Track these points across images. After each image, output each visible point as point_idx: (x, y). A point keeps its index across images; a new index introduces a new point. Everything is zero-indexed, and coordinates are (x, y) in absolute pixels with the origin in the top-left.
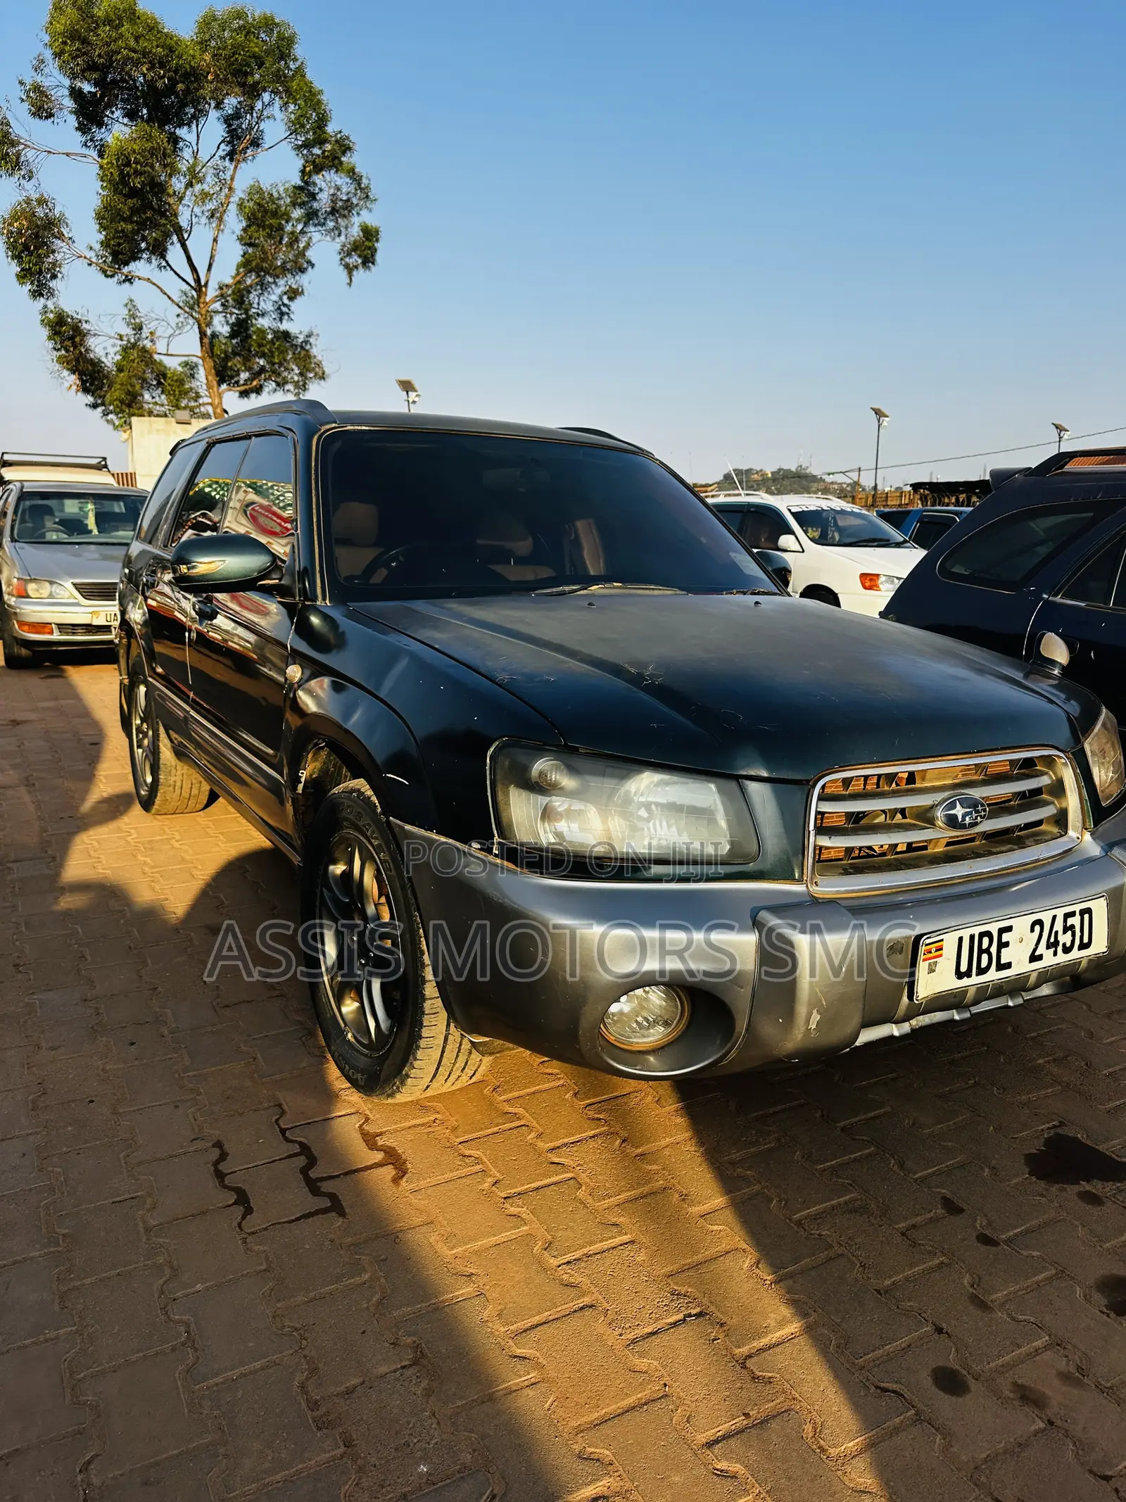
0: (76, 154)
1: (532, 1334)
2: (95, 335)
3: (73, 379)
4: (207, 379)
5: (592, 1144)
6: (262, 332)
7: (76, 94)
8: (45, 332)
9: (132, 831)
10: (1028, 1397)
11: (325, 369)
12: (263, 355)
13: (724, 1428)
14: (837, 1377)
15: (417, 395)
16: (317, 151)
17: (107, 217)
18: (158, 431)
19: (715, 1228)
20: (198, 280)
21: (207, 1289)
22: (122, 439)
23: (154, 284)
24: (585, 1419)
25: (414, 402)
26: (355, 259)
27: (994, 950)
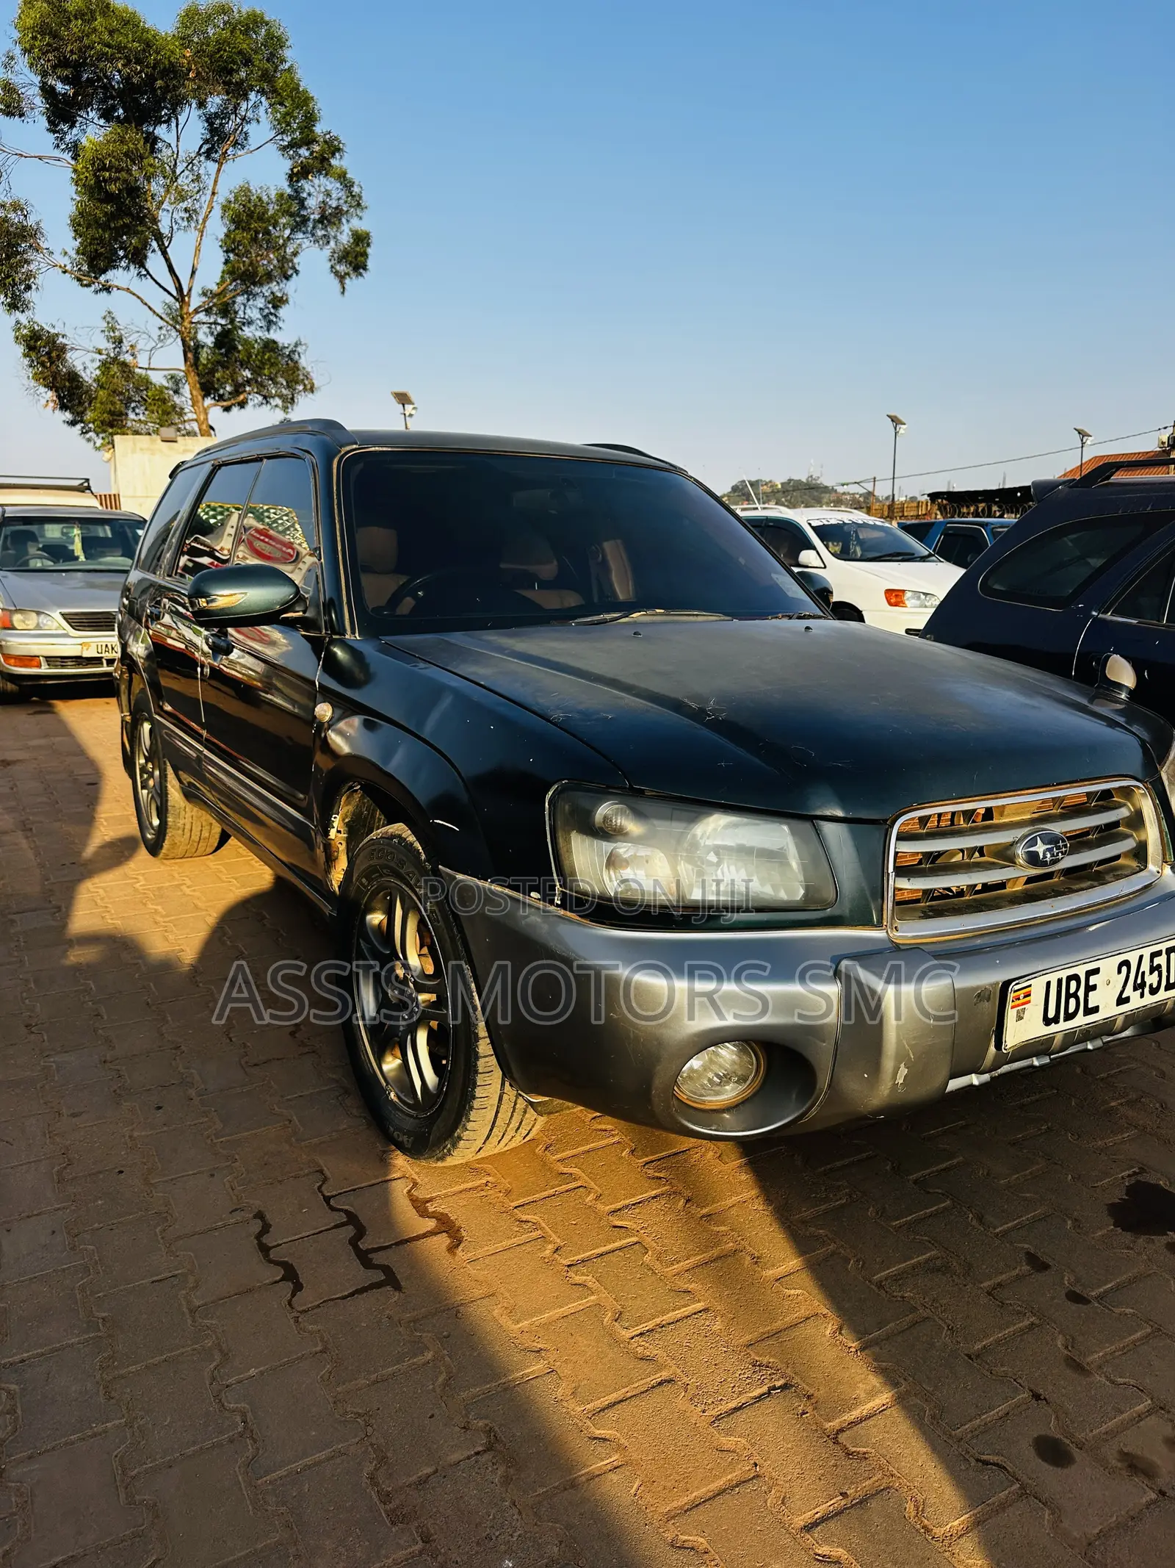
0: (50, 158)
1: (610, 1413)
2: (72, 349)
3: (49, 395)
4: (191, 394)
5: (655, 1205)
6: (246, 342)
7: (48, 92)
8: (20, 349)
9: (141, 878)
10: (1136, 1466)
11: (315, 381)
12: (249, 367)
13: (822, 1510)
14: (934, 1449)
15: (414, 408)
16: (304, 152)
17: (82, 223)
18: (141, 449)
19: (792, 1292)
20: (180, 289)
21: (262, 1373)
22: (105, 459)
23: (134, 294)
24: (675, 1504)
25: (411, 415)
26: (346, 267)
27: (1081, 994)
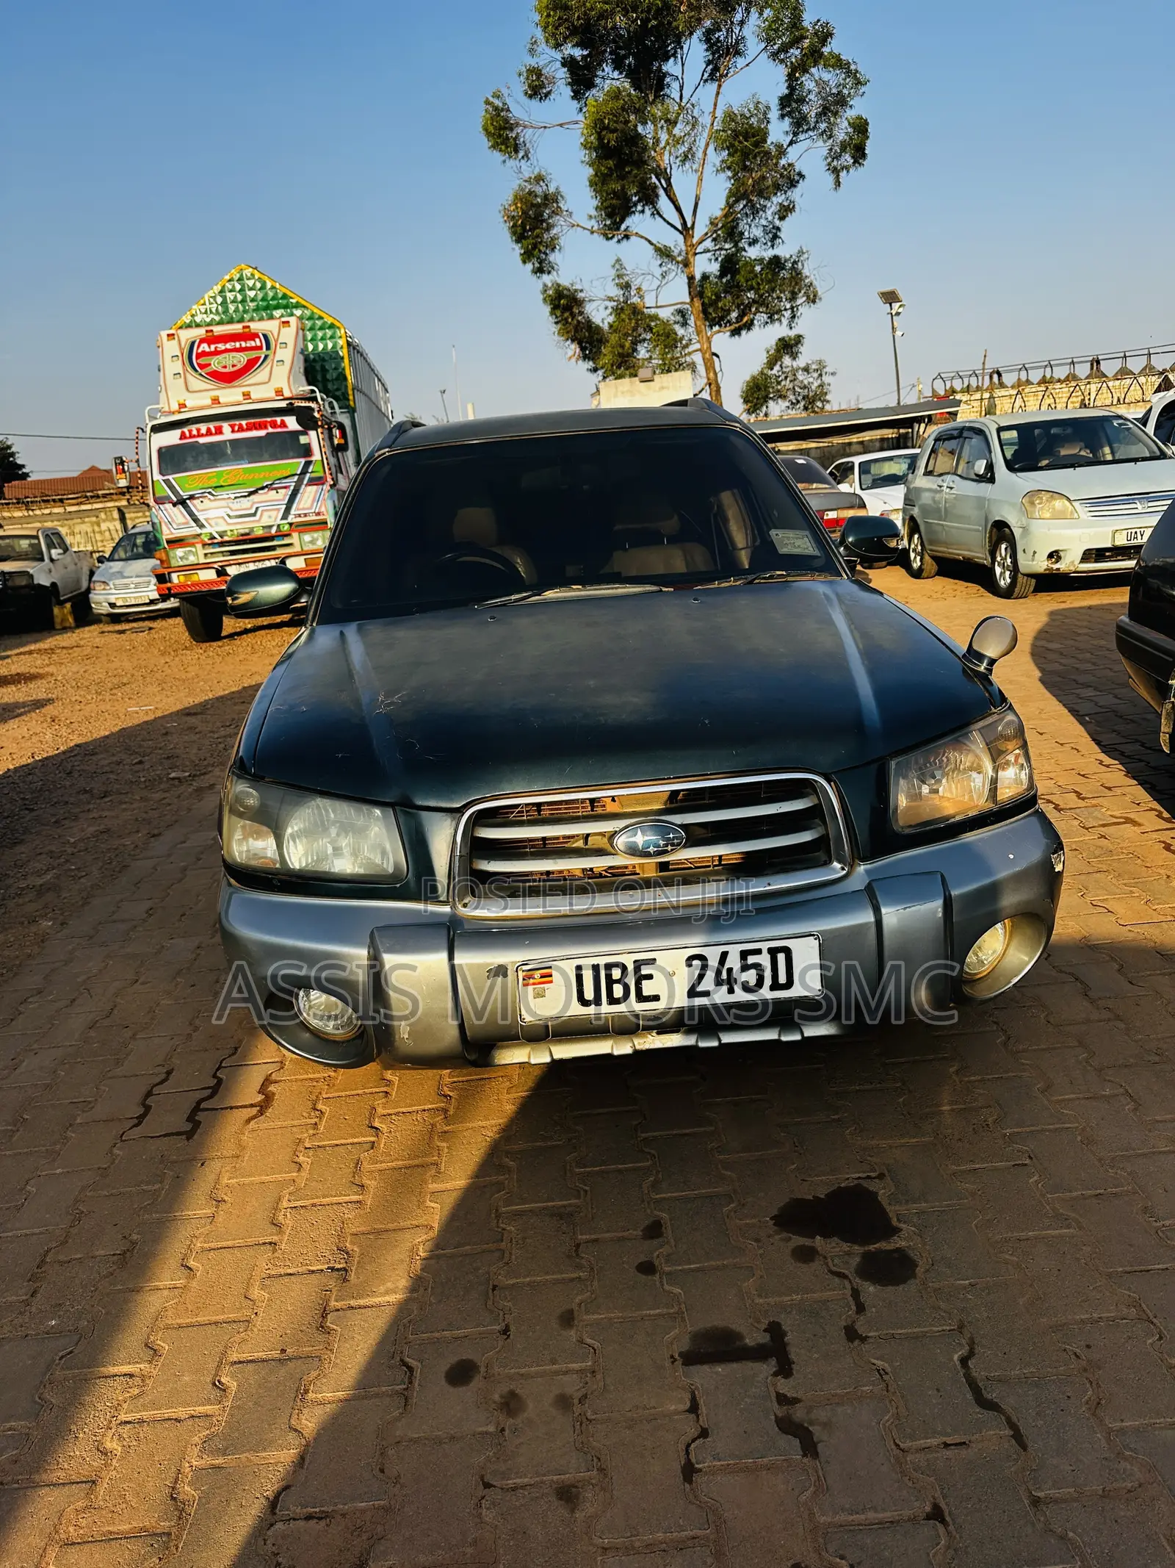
0: (568, 124)
1: (213, 1253)
2: (590, 301)
3: (573, 348)
4: (696, 324)
5: (418, 1116)
6: (751, 264)
7: (569, 63)
8: (547, 309)
10: (509, 1404)
11: (818, 289)
12: (751, 288)
14: (380, 1343)
15: (900, 306)
16: (795, 52)
17: (599, 183)
18: (623, 393)
19: (432, 1204)
20: (684, 223)
23: (642, 237)
24: (179, 1321)
26: (847, 159)
